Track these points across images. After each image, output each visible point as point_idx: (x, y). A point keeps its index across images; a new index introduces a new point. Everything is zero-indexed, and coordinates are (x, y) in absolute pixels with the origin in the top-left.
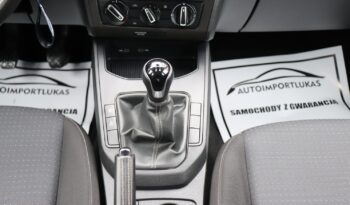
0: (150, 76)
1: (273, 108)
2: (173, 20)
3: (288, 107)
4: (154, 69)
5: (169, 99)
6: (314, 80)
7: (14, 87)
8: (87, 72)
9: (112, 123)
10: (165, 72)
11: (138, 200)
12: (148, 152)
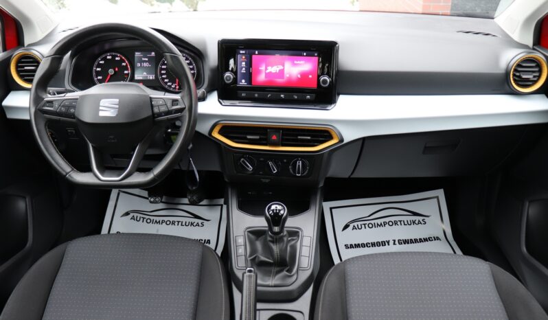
0: (270, 215)
1: (383, 244)
2: (291, 171)
3: (397, 242)
4: (273, 210)
5: (285, 233)
6: (421, 218)
7: (158, 219)
8: (220, 207)
9: (241, 251)
10: (282, 212)
11: (259, 310)
12: (268, 274)
